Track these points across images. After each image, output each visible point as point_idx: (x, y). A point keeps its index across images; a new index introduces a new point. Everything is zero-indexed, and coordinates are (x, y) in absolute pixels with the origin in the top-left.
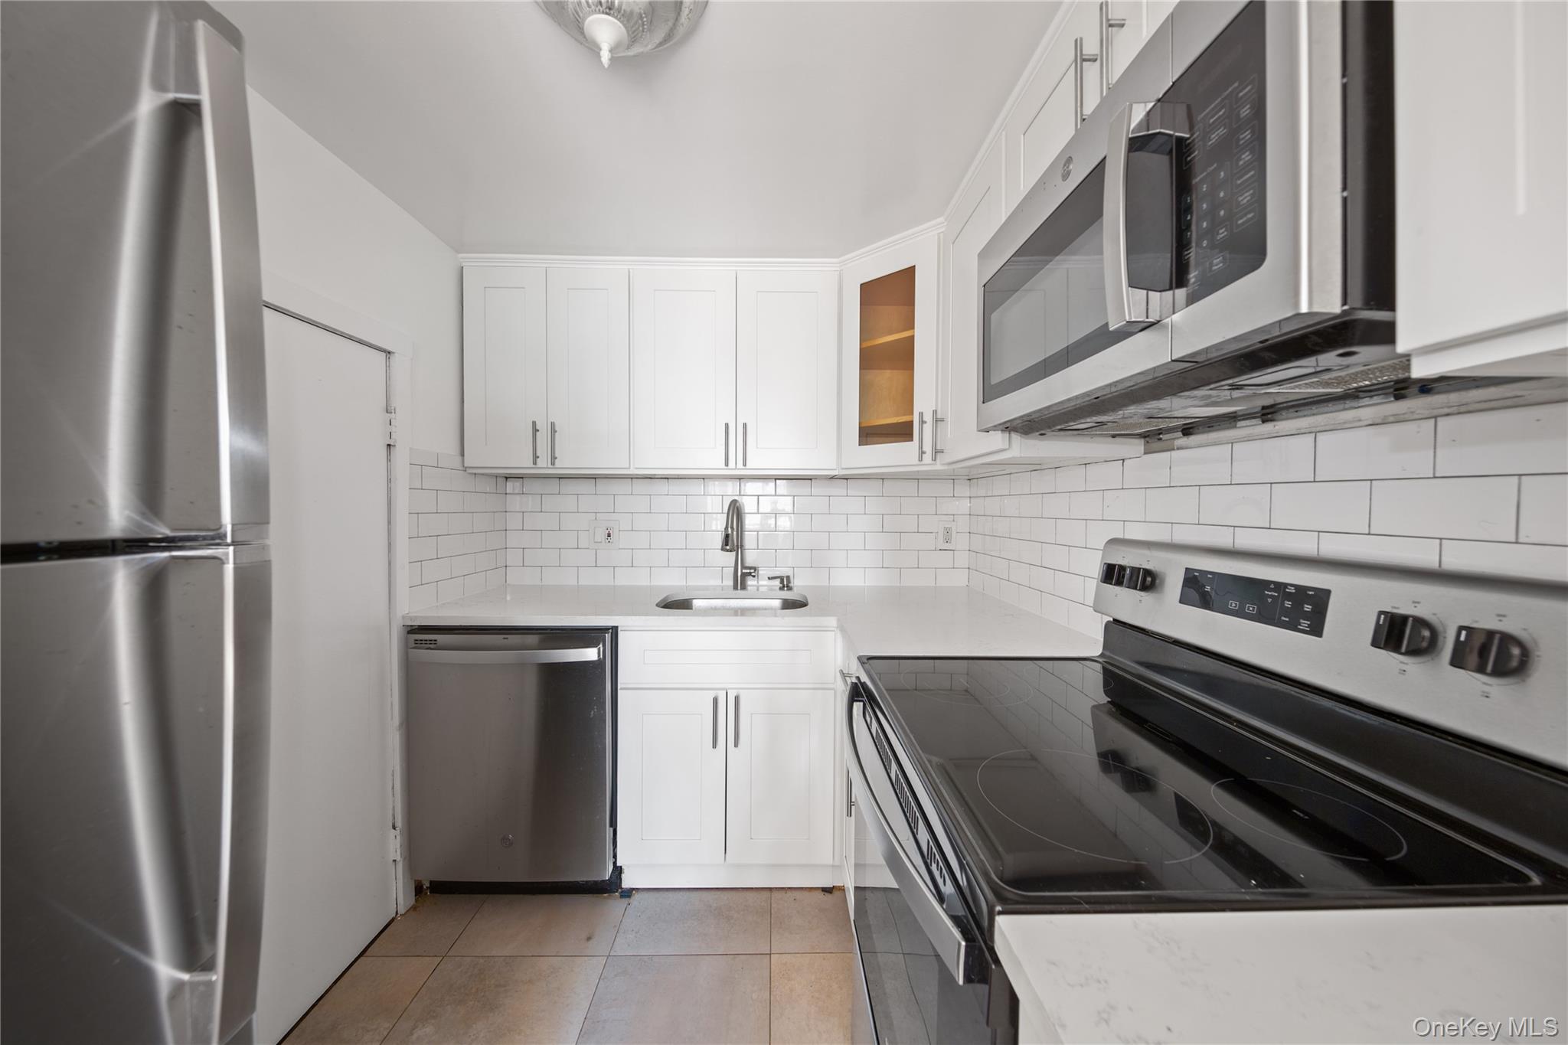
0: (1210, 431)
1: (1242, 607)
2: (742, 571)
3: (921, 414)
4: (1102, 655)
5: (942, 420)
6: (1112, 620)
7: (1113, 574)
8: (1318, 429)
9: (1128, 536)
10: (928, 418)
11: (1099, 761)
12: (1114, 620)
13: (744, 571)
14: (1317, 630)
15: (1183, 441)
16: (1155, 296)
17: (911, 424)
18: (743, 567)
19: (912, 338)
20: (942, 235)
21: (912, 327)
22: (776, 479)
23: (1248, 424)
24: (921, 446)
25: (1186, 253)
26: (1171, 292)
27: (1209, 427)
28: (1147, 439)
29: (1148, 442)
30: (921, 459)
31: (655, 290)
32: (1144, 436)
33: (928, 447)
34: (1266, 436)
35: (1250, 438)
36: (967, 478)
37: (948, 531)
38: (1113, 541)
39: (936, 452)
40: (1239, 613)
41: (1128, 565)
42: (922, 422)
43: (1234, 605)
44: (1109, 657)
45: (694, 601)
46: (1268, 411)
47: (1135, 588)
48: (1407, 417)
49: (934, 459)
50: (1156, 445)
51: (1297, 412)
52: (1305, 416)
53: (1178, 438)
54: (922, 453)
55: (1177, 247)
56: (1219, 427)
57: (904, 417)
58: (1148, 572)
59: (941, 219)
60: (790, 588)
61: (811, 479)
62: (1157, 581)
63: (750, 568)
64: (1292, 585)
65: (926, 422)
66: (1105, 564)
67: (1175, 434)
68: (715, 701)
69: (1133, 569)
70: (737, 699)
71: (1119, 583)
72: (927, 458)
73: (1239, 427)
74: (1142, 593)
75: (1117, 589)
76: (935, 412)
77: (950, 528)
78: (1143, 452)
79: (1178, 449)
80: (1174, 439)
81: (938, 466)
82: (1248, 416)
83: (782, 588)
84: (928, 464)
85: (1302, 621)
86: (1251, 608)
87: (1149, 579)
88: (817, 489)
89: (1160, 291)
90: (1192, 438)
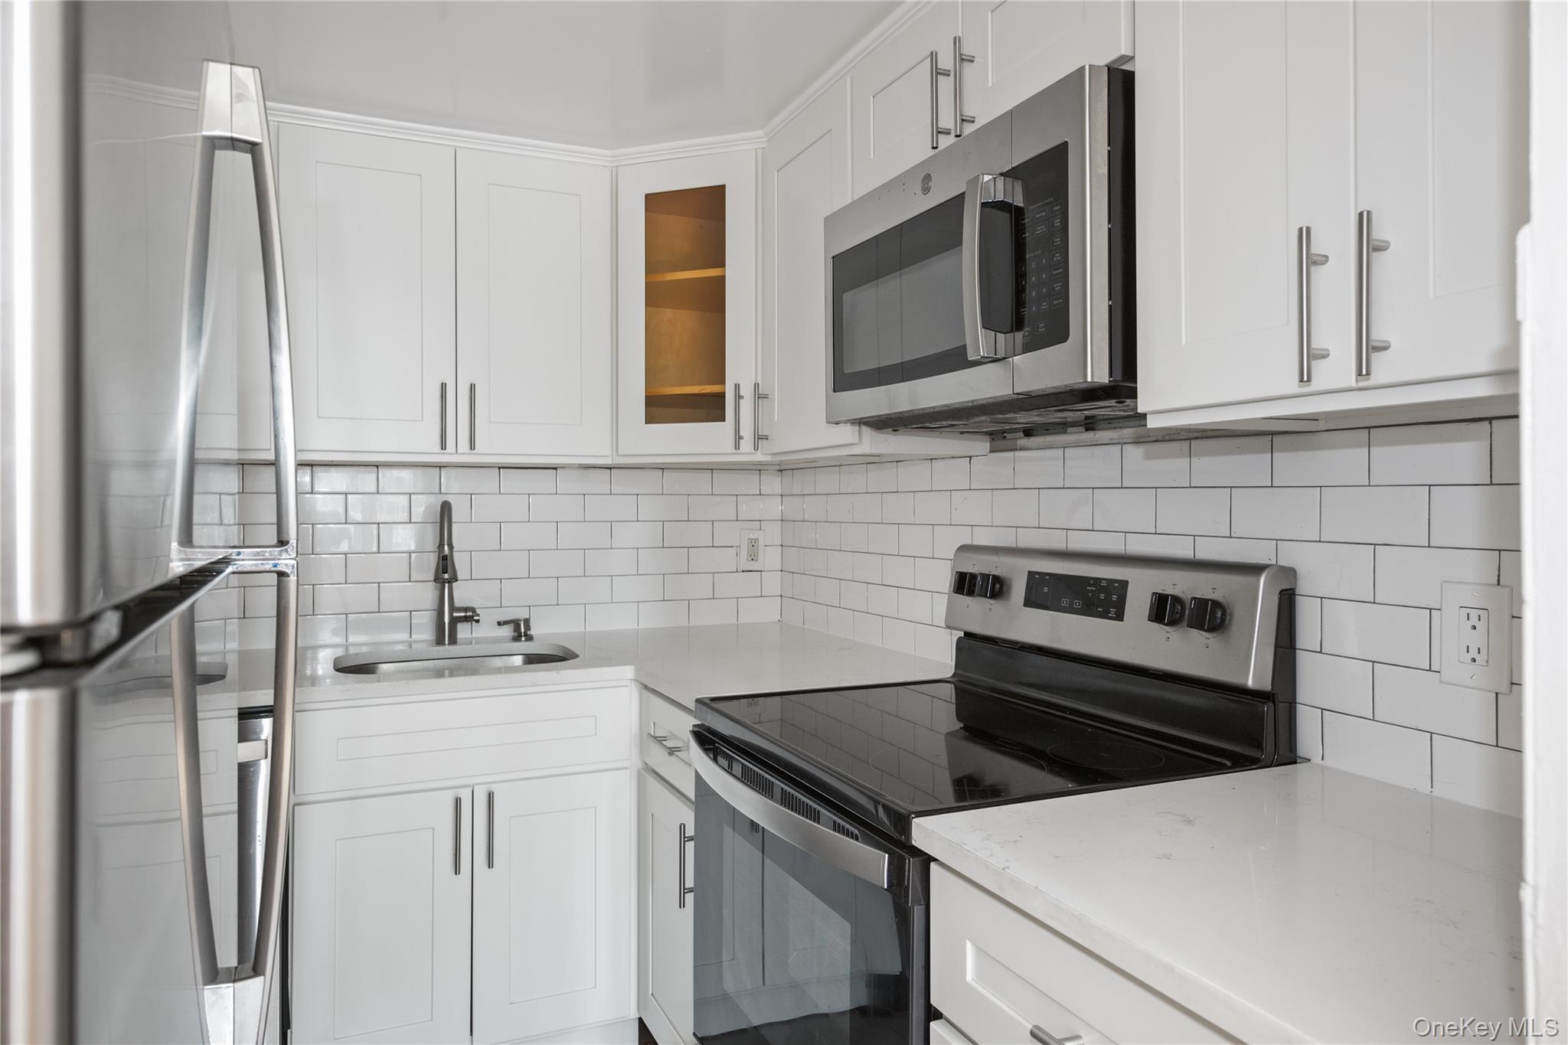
0: (1047, 434)
1: (1071, 604)
2: (451, 614)
3: (737, 387)
4: (954, 675)
5: (766, 397)
6: (963, 635)
7: (965, 584)
8: (1125, 441)
9: (976, 543)
10: (747, 391)
11: (955, 789)
12: (966, 634)
13: (455, 615)
14: (1120, 617)
15: (1024, 442)
16: (1001, 337)
17: (722, 396)
18: (453, 608)
19: (722, 280)
20: (760, 152)
21: (721, 263)
22: (500, 468)
23: (1076, 431)
24: (737, 430)
25: (1023, 310)
26: (1012, 334)
27: (1046, 430)
28: (993, 436)
29: (993, 440)
30: (737, 446)
31: (317, 162)
32: (990, 434)
33: (747, 430)
34: (1089, 444)
35: (1078, 444)
36: (778, 468)
37: (753, 543)
38: (964, 549)
39: (759, 438)
40: (1071, 610)
41: (978, 572)
42: (738, 397)
43: (1065, 602)
44: (962, 676)
45: (380, 665)
46: (1089, 421)
47: (986, 596)
48: (1176, 437)
49: (756, 448)
50: (1000, 443)
51: (1110, 423)
52: (1115, 428)
53: (1020, 438)
54: (738, 438)
55: (1016, 303)
56: (1054, 431)
57: (712, 386)
58: (997, 579)
59: (760, 133)
60: (529, 638)
61: (556, 469)
62: (1005, 588)
63: (466, 610)
64: (1105, 579)
65: (743, 397)
66: (957, 572)
67: (1017, 434)
68: (458, 802)
69: (983, 575)
70: (490, 797)
71: (971, 593)
72: (747, 445)
73: (1069, 433)
74: (992, 601)
75: (968, 599)
76: (757, 386)
77: (756, 540)
78: (988, 451)
79: (1021, 449)
80: (1017, 438)
81: (759, 457)
82: (1074, 424)
83: (517, 638)
84: (747, 453)
85: (1111, 610)
86: (1077, 604)
87: (997, 586)
88: (566, 482)
89: (1004, 333)
90: (1032, 439)
